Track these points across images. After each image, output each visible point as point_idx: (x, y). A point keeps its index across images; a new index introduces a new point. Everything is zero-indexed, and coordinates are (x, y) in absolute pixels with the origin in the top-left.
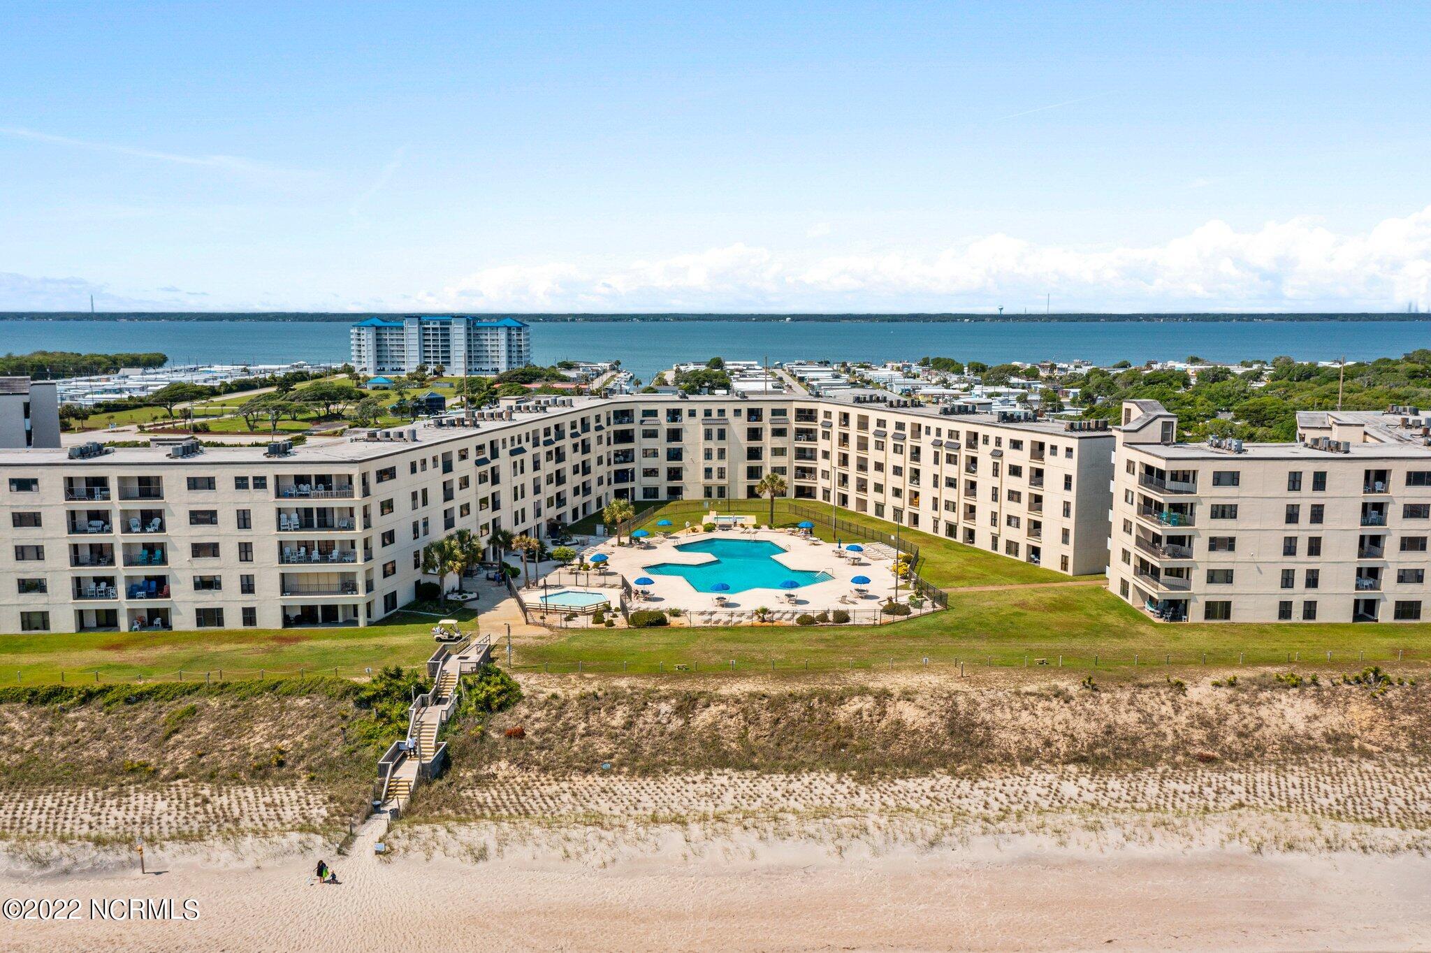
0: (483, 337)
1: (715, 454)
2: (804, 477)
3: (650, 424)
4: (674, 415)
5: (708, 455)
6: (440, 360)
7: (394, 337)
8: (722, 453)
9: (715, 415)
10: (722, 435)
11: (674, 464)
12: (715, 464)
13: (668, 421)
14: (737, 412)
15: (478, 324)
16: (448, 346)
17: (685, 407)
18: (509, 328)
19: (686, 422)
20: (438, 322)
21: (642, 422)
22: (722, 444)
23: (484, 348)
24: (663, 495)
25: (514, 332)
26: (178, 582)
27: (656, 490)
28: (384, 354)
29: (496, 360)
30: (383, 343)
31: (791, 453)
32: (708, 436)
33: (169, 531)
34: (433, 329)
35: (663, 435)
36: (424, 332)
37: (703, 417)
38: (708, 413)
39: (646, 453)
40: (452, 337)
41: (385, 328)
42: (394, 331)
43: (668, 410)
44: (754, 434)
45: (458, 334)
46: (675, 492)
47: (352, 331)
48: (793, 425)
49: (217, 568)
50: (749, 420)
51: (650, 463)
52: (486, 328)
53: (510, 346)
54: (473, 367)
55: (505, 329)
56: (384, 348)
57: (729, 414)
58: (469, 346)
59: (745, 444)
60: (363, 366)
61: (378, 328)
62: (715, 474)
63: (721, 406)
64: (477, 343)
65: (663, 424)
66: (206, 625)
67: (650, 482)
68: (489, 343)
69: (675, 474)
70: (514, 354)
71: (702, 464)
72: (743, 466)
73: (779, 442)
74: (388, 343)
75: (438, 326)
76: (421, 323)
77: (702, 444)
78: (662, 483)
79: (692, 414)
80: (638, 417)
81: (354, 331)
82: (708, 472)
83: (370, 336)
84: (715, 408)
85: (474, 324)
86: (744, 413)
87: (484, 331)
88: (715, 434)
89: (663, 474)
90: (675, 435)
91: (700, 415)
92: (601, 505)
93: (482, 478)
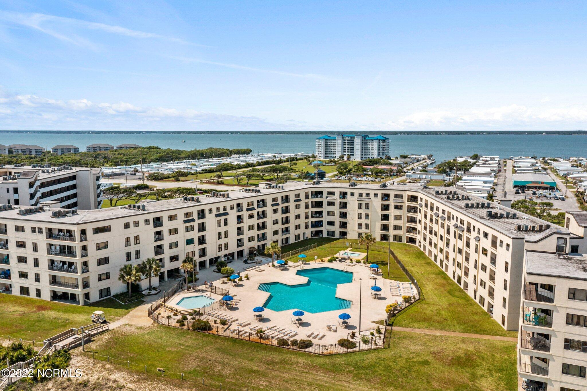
0: (368, 144)
1: (364, 216)
2: (411, 232)
3: (331, 198)
4: (344, 195)
5: (360, 217)
6: (350, 153)
7: (333, 143)
8: (367, 216)
9: (364, 196)
10: (367, 207)
11: (343, 220)
12: (364, 221)
13: (340, 198)
14: (376, 195)
15: (366, 138)
16: (353, 147)
17: (349, 191)
18: (379, 140)
19: (349, 198)
20: (350, 137)
21: (327, 197)
22: (368, 212)
23: (368, 149)
24: (337, 235)
25: (381, 142)
26: (13, 273)
27: (333, 232)
28: (328, 150)
29: (373, 154)
30: (328, 146)
31: (405, 219)
32: (360, 206)
33: (10, 249)
34: (348, 140)
35: (337, 205)
36: (344, 142)
37: (358, 196)
38: (361, 195)
39: (329, 213)
40: (355, 144)
41: (329, 139)
42: (333, 141)
43: (341, 192)
44: (386, 207)
45: (358, 141)
46: (344, 234)
47: (316, 141)
48: (406, 204)
49: (26, 269)
50: (382, 199)
51: (330, 218)
52: (370, 140)
53: (379, 148)
54: (364, 156)
55: (378, 140)
56: (328, 148)
57: (372, 196)
58: (362, 147)
59: (380, 212)
60: (320, 155)
61: (326, 140)
62: (363, 226)
63: (368, 192)
64: (366, 146)
65: (337, 199)
66: (23, 294)
67: (331, 228)
68: (371, 146)
69: (344, 225)
70: (381, 151)
71: (357, 221)
72: (378, 224)
73: (398, 212)
74: (330, 146)
75: (350, 139)
76: (343, 138)
77: (357, 211)
78: (337, 229)
79: (352, 195)
80: (325, 194)
81: (317, 141)
82: (360, 225)
83: (323, 143)
84: (364, 192)
85: (365, 138)
86: (380, 196)
87: (369, 141)
88: (364, 206)
89: (337, 224)
90: (344, 205)
91: (357, 195)
92: (299, 239)
93: (189, 229)
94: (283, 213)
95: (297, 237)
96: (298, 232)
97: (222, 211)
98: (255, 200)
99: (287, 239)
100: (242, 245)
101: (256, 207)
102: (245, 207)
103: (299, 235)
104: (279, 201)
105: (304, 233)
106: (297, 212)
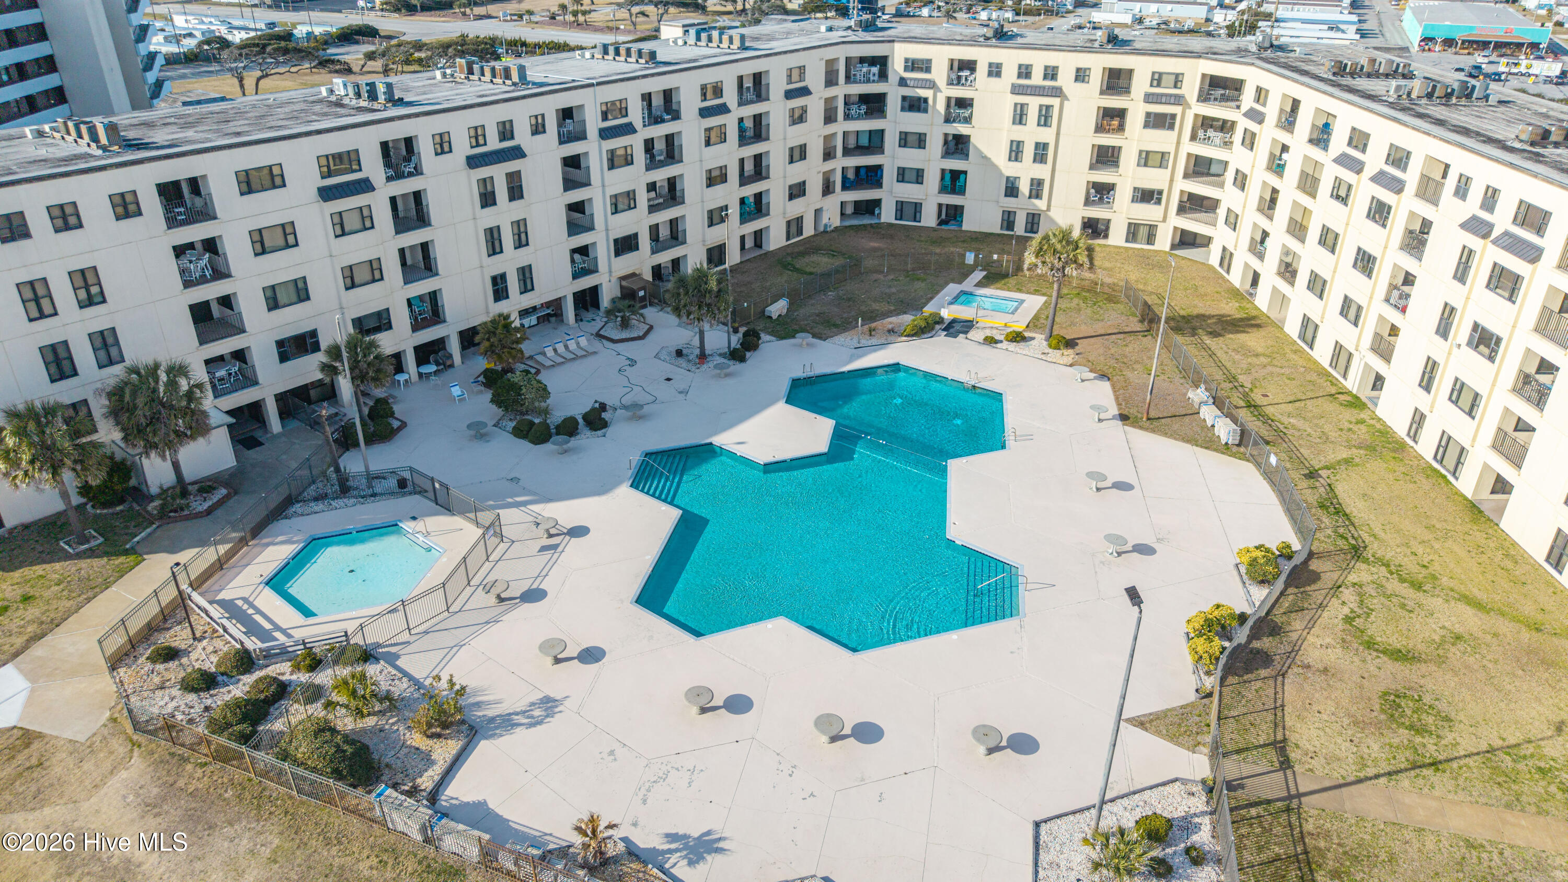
1: (1028, 152)
3: (916, 85)
4: (961, 71)
5: (1015, 152)
8: (1041, 151)
9: (1037, 76)
10: (1045, 117)
11: (954, 164)
12: (1026, 170)
13: (950, 82)
14: (1083, 74)
17: (983, 59)
19: (981, 87)
21: (903, 80)
22: (1044, 135)
24: (929, 217)
27: (917, 207)
31: (1177, 164)
32: (1019, 116)
35: (938, 108)
37: (1014, 78)
38: (1025, 72)
39: (904, 140)
43: (951, 60)
44: (1110, 120)
46: (951, 215)
48: (1192, 107)
50: (1103, 92)
51: (911, 158)
57: (1066, 77)
59: (1091, 137)
62: (1024, 189)
63: (1051, 61)
65: (940, 86)
67: (909, 192)
69: (955, 182)
72: (1080, 179)
73: (1156, 141)
77: (1007, 132)
80: (896, 70)
84: (1039, 63)
86: (1096, 78)
88: (1033, 115)
90: (960, 110)
91: (1010, 75)
92: (800, 232)
93: (352, 222)
94: (743, 140)
95: (795, 225)
96: (797, 208)
97: (493, 143)
98: (632, 94)
99: (758, 235)
100: (592, 270)
101: (637, 121)
102: (593, 122)
103: (799, 220)
104: (730, 97)
105: (818, 212)
106: (796, 135)
